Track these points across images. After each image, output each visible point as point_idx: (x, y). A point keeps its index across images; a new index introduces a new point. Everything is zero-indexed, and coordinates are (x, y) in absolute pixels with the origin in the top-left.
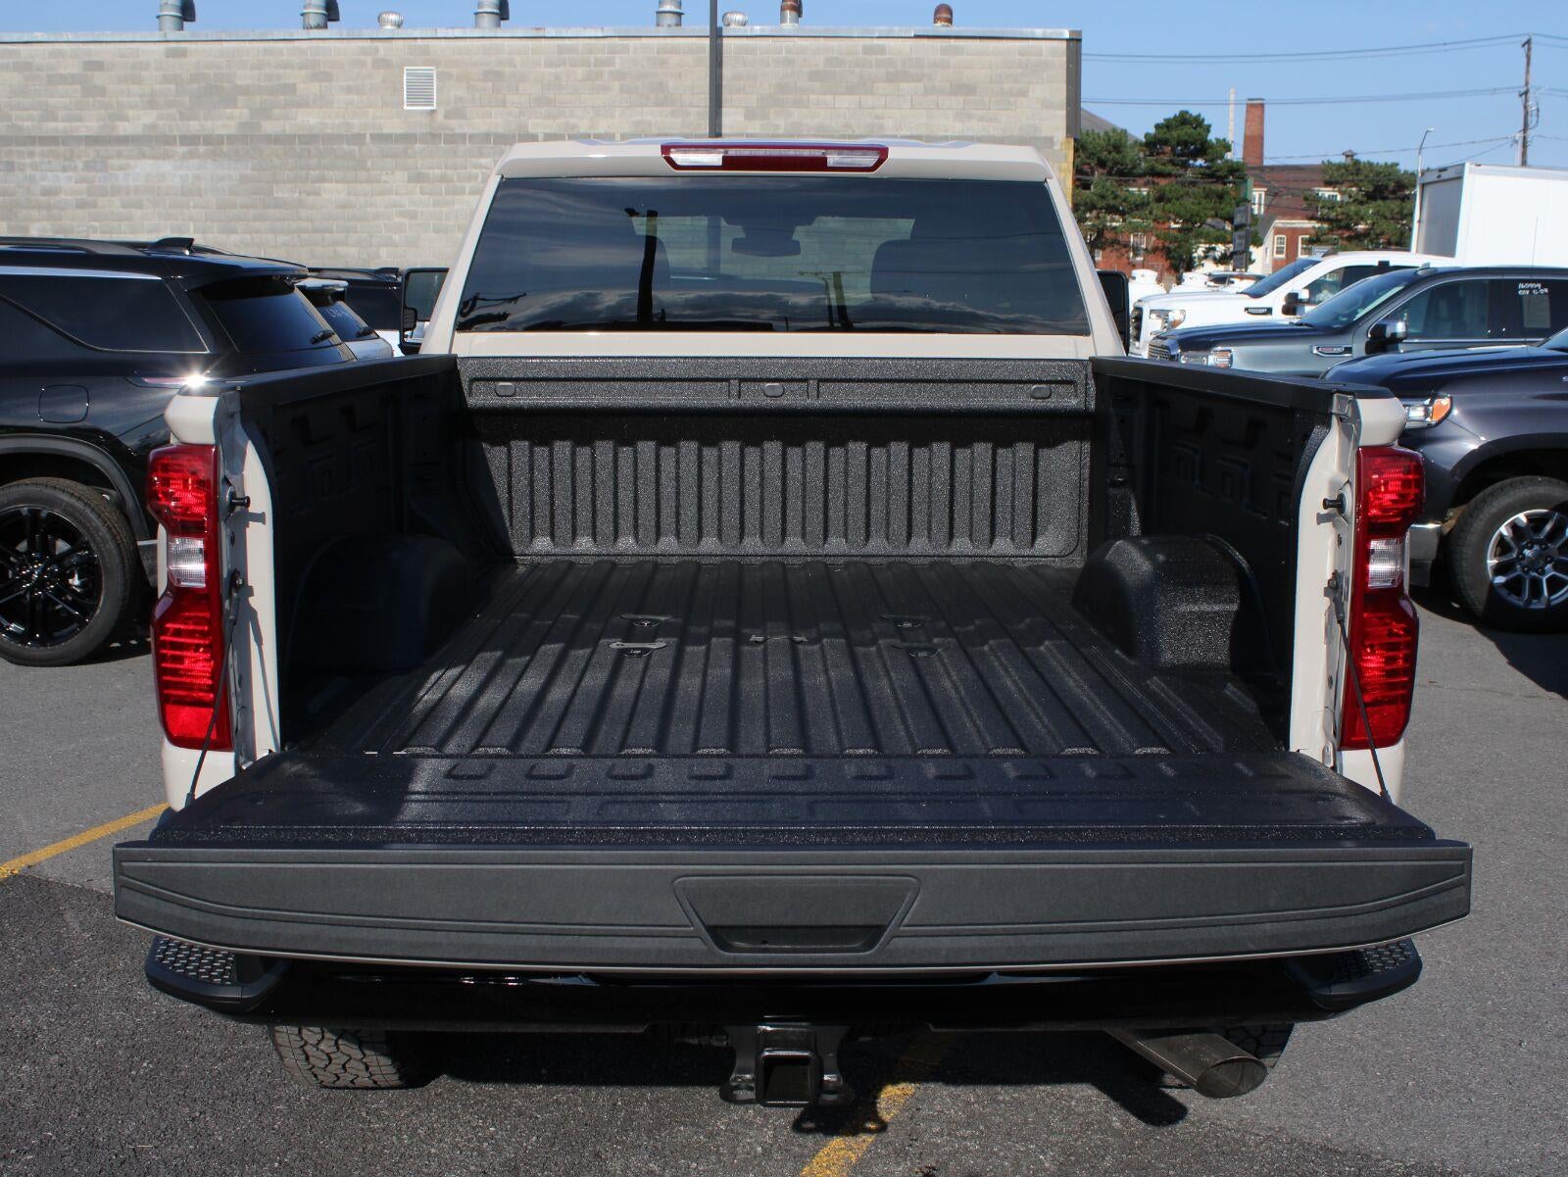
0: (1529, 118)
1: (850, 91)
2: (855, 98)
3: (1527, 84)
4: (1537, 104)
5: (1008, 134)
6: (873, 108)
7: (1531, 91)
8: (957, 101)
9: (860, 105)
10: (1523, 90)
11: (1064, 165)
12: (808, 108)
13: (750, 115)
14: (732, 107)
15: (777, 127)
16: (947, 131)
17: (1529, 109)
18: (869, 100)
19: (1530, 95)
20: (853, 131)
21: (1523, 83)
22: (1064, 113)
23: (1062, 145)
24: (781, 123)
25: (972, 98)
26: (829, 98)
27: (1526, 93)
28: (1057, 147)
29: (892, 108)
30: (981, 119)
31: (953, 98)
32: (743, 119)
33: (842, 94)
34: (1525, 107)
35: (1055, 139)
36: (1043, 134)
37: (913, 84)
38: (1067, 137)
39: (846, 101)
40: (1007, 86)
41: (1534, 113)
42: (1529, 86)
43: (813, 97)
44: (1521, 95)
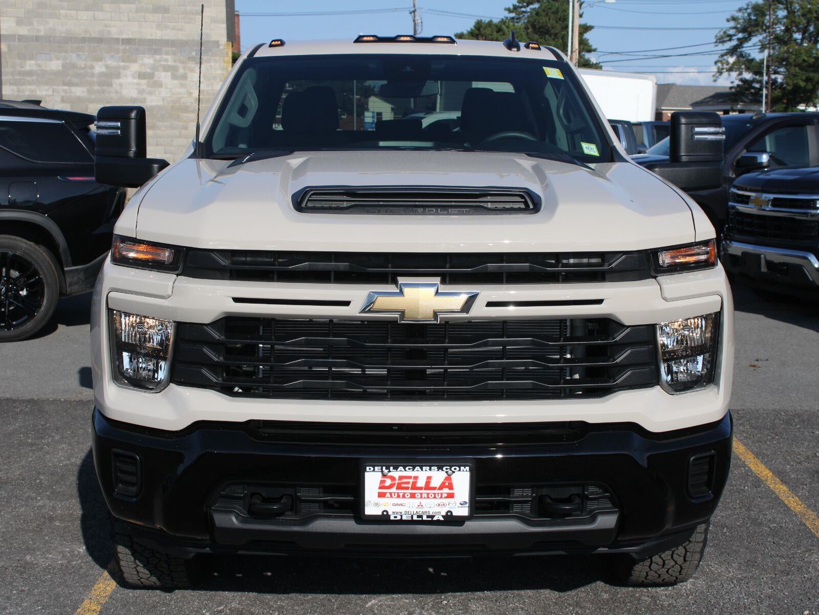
0: (417, 27)
1: (87, 9)
2: (91, 13)
3: (414, 6)
4: (421, 19)
5: (191, 39)
6: (103, 20)
7: (417, 10)
8: (158, 17)
9: (94, 17)
10: (412, 10)
11: (227, 59)
12: (60, 19)
13: (19, 22)
14: (7, 16)
15: (39, 31)
16: (152, 36)
17: (417, 22)
18: (100, 15)
19: (417, 13)
20: (91, 35)
21: (412, 6)
22: (225, 26)
23: (224, 46)
24: (42, 28)
25: (168, 15)
26: (73, 13)
27: (414, 12)
28: (222, 47)
29: (116, 21)
30: (173, 29)
31: (155, 15)
32: (15, 25)
33: (82, 10)
34: (414, 21)
35: (220, 43)
36: (213, 39)
37: (129, 5)
38: (227, 41)
39: (84, 15)
40: (189, 8)
41: (420, 24)
42: (416, 7)
43: (63, 12)
44: (411, 13)
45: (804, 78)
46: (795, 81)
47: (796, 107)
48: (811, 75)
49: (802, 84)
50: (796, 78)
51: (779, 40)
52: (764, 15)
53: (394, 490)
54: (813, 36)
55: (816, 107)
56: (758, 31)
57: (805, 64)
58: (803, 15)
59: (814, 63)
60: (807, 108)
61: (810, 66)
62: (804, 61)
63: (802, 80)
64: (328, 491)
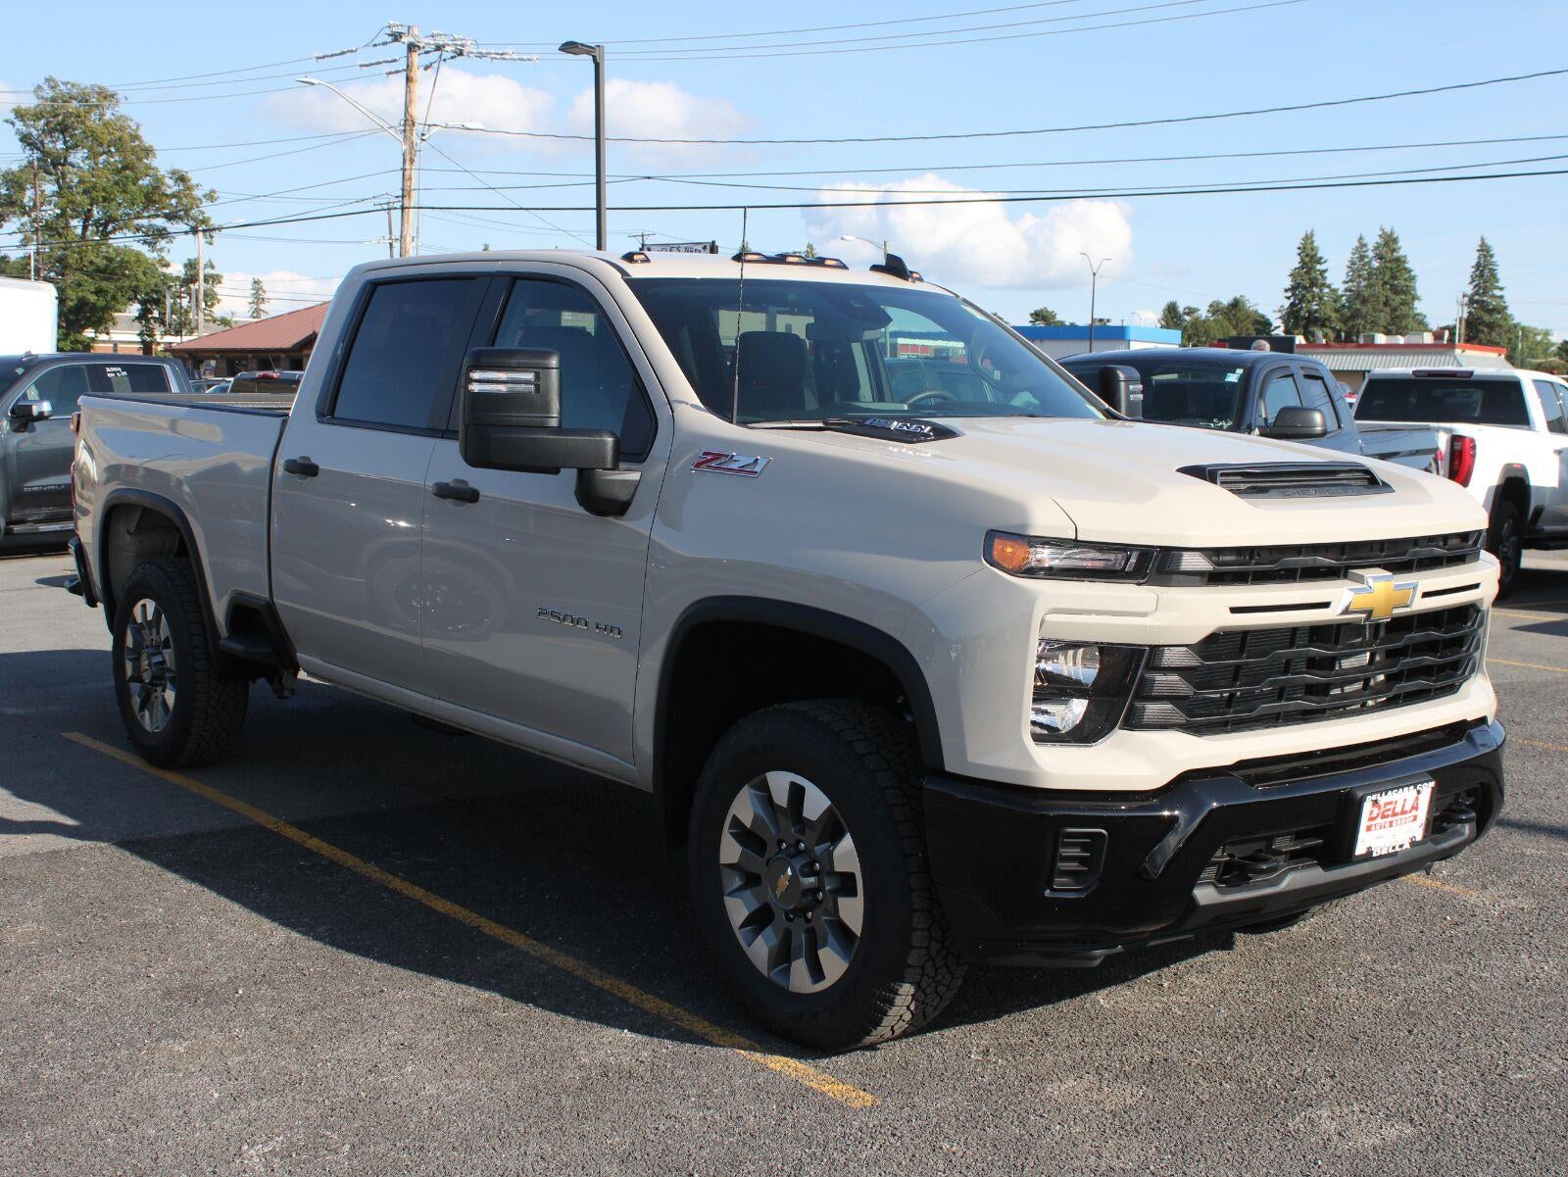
45: (92, 289)
46: (80, 294)
47: (80, 333)
48: (104, 284)
49: (92, 298)
50: (81, 288)
51: (50, 228)
52: (23, 189)
53: (1379, 820)
54: (101, 225)
55: (108, 333)
56: (14, 213)
57: (91, 268)
58: (85, 192)
59: (107, 266)
60: (98, 335)
61: (98, 270)
62: (91, 262)
63: (92, 293)
64: (1299, 836)
